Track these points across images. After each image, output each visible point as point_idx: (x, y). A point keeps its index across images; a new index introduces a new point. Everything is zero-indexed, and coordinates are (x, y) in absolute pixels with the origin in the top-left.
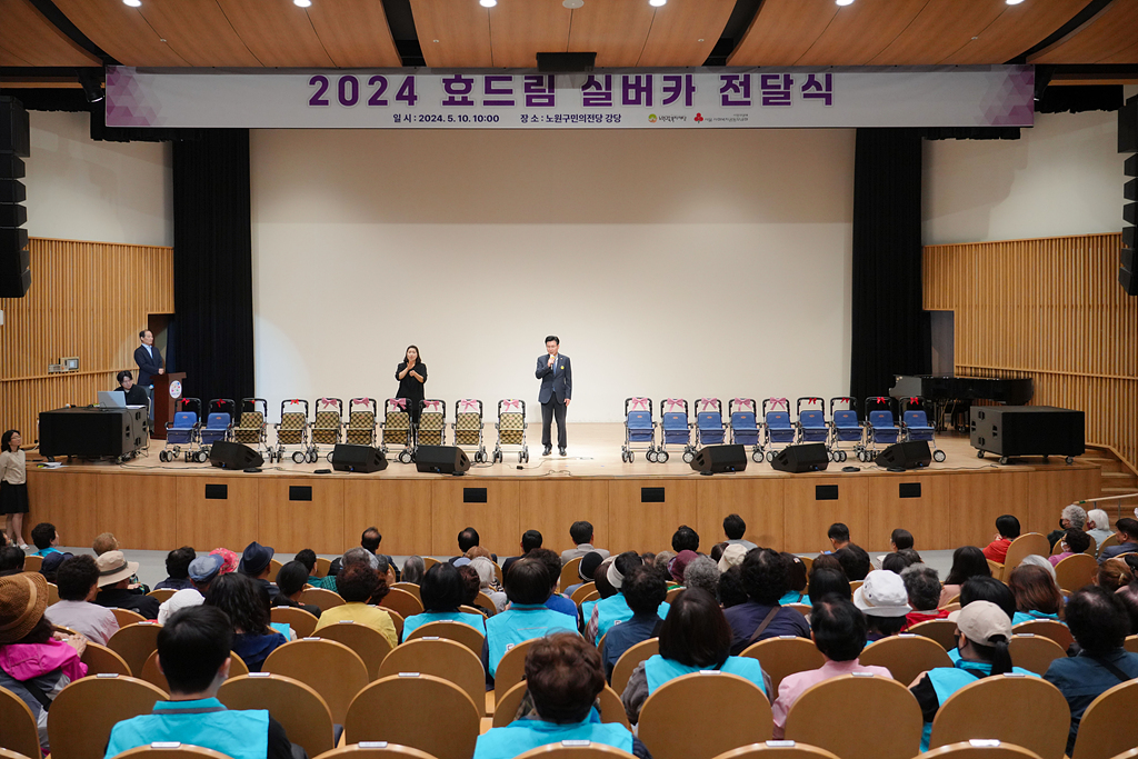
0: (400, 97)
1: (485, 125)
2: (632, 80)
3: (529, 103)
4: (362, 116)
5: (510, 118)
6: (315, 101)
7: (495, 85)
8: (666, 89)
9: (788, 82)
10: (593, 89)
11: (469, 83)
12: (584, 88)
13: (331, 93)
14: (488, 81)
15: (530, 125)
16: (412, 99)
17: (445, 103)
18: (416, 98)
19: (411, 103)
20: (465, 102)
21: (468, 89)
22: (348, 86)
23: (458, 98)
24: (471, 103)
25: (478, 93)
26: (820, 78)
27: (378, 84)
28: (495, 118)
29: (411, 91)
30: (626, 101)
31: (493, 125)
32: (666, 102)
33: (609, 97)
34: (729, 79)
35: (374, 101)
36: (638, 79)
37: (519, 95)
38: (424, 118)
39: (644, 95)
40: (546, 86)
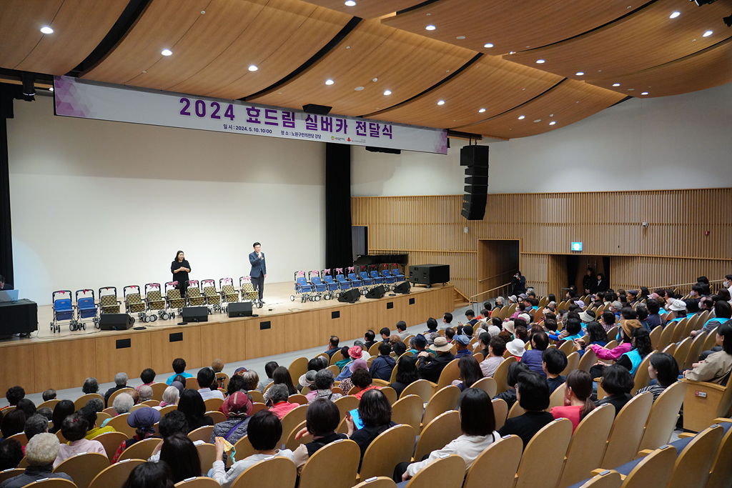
0: (226, 115)
1: (266, 134)
2: (325, 120)
3: (284, 126)
4: (207, 123)
5: (277, 131)
6: (183, 112)
7: (270, 114)
8: (337, 125)
9: (378, 127)
10: (309, 122)
11: (258, 111)
12: (307, 120)
13: (192, 109)
14: (267, 111)
15: (285, 136)
16: (232, 117)
17: (248, 121)
18: (234, 116)
19: (232, 119)
20: (257, 121)
21: (258, 115)
22: (200, 105)
23: (254, 119)
24: (259, 122)
25: (262, 118)
26: (388, 127)
27: (215, 107)
28: (270, 131)
29: (232, 112)
30: (323, 129)
31: (269, 135)
32: (337, 131)
33: (316, 126)
34: (359, 123)
35: (213, 116)
36: (327, 118)
37: (280, 121)
38: (239, 128)
39: (329, 126)
40: (291, 118)
